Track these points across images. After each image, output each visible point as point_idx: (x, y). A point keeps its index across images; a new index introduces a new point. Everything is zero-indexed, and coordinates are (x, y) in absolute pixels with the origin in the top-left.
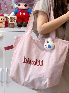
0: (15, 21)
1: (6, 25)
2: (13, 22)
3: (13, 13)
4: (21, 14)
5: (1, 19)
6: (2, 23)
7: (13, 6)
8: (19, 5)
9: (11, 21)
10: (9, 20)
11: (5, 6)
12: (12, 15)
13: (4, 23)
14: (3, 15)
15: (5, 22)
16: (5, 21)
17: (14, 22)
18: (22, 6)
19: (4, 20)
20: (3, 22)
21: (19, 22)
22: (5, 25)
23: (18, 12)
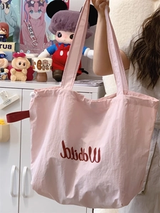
0: (47, 69)
1: (30, 76)
2: (44, 70)
3: (46, 52)
4: (62, 53)
5: (20, 64)
6: (20, 71)
7: (47, 36)
8: (60, 36)
9: (39, 69)
10: (36, 66)
11: (32, 37)
12: (44, 55)
13: (25, 71)
14: (23, 55)
15: (28, 70)
16: (28, 67)
17: (46, 71)
18: (66, 37)
19: (24, 65)
20: (23, 70)
21: (57, 71)
22: (28, 75)
23: (57, 49)
